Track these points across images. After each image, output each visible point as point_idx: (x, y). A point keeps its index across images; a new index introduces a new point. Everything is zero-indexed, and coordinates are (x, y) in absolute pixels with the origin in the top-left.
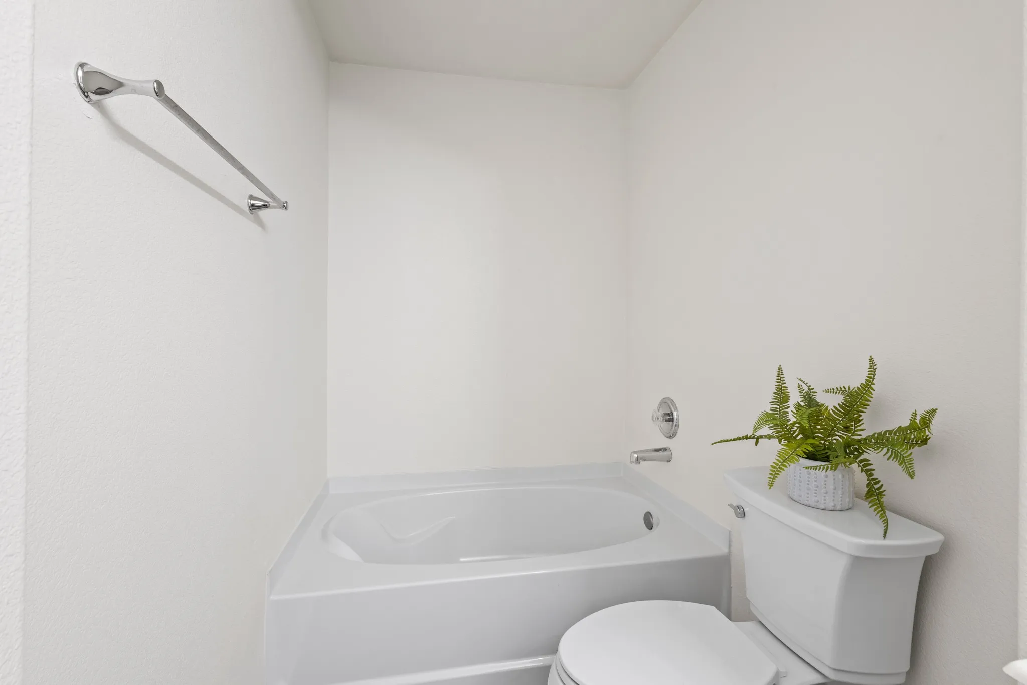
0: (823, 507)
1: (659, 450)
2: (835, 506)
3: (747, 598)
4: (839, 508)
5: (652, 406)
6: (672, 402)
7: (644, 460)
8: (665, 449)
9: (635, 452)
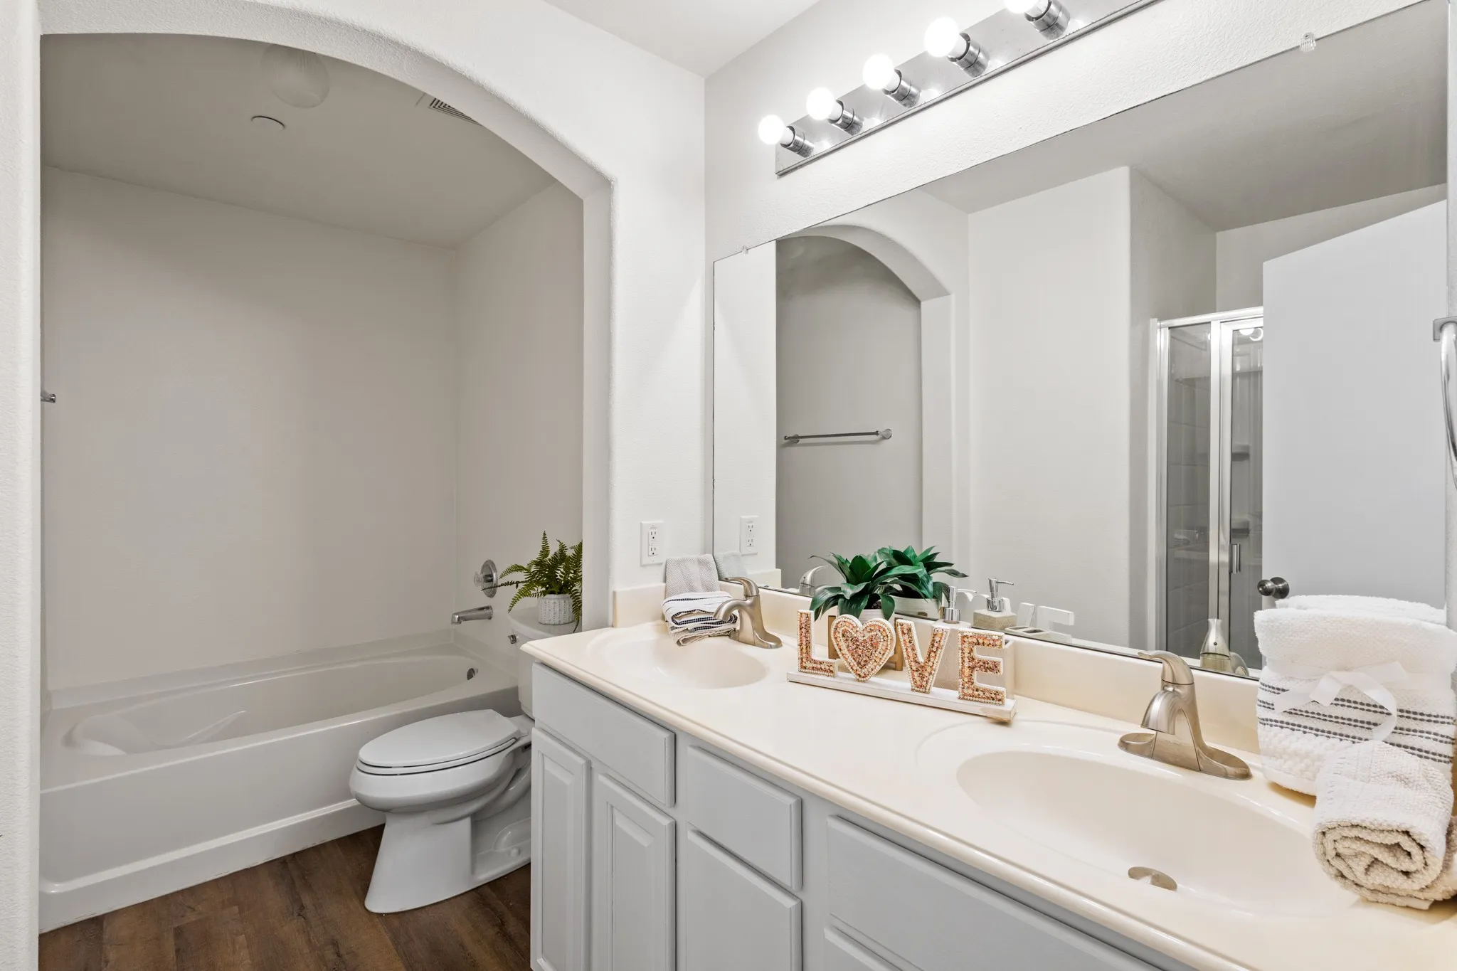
0: (553, 623)
1: (482, 609)
2: (560, 621)
3: (519, 701)
4: (562, 622)
5: (477, 569)
6: (493, 564)
7: (466, 620)
8: (488, 608)
9: (457, 614)
